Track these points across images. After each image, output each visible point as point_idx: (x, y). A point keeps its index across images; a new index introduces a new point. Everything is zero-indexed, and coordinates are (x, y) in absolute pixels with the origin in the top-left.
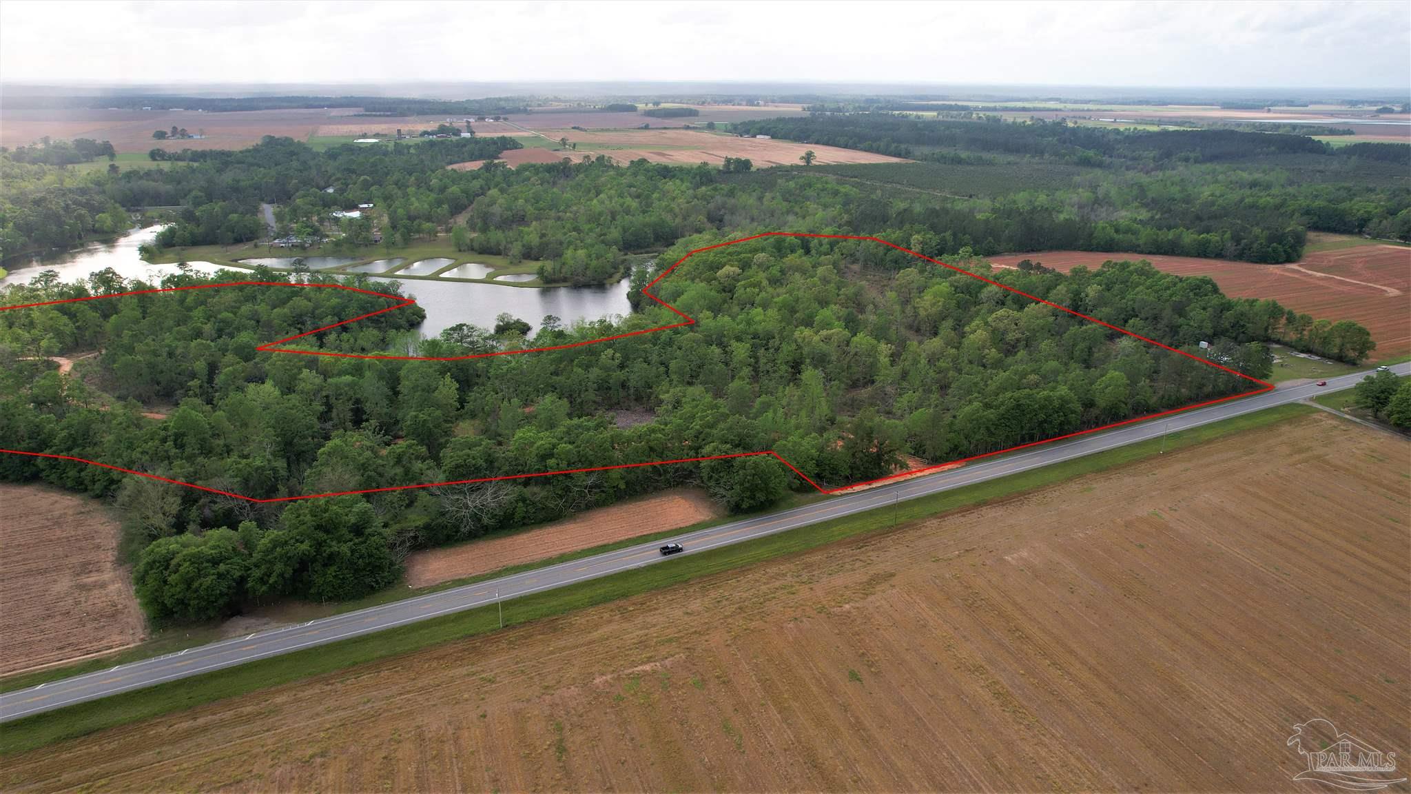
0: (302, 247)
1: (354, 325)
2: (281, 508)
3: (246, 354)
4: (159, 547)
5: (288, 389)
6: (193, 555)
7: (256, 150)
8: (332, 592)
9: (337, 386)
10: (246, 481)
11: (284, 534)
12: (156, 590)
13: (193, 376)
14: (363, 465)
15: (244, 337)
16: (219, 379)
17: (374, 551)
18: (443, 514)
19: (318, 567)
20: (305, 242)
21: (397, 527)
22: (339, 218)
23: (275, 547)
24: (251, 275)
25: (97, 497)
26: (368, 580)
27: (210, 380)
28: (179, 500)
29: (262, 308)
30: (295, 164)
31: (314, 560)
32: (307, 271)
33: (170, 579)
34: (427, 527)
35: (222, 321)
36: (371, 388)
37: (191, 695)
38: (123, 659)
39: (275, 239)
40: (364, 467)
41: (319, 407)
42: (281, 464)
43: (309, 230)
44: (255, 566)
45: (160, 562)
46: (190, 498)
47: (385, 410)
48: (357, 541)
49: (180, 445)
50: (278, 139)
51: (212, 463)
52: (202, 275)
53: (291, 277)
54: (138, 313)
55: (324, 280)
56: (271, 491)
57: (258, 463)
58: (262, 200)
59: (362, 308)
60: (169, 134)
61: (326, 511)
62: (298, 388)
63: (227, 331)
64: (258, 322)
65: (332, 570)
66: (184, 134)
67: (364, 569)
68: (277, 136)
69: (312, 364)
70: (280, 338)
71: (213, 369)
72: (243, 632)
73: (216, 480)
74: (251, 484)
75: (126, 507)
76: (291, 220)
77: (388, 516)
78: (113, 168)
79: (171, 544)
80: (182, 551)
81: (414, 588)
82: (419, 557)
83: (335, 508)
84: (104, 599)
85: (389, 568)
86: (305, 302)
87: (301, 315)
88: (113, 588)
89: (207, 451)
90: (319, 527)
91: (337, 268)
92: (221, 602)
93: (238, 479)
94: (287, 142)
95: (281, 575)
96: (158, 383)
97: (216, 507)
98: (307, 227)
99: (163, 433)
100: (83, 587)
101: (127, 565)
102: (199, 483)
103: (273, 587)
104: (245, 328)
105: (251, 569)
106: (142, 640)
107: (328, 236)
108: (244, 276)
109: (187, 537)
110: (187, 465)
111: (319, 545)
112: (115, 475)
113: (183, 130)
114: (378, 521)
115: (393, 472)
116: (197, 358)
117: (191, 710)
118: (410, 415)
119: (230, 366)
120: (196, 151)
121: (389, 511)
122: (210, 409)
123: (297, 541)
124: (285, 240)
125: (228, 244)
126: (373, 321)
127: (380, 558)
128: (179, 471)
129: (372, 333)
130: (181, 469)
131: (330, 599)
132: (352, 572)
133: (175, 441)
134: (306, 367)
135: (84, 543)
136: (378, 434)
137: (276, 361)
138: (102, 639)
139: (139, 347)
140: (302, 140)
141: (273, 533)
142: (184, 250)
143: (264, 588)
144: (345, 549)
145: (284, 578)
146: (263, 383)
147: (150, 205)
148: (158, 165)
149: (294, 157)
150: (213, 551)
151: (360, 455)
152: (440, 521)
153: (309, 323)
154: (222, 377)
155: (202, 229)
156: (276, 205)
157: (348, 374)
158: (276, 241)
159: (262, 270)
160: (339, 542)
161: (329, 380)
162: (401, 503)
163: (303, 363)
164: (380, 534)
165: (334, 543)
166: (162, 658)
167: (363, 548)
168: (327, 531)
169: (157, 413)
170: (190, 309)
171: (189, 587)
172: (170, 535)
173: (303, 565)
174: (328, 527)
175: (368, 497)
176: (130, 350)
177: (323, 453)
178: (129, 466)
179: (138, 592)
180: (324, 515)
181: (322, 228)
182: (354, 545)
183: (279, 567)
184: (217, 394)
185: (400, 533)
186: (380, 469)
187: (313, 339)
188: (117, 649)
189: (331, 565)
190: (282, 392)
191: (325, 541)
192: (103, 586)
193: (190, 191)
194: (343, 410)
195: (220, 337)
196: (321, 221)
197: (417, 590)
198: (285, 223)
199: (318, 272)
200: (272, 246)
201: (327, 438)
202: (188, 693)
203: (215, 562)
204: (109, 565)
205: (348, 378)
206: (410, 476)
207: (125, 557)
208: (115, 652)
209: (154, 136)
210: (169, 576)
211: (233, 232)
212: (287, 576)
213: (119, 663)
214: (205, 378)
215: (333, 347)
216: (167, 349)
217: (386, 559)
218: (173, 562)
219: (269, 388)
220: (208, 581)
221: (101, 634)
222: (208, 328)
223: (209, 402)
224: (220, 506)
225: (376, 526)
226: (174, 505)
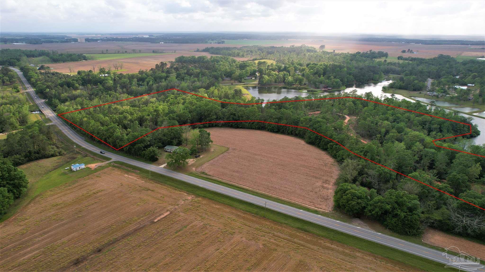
0: (437, 97)
1: (445, 131)
2: (388, 188)
3: (400, 131)
4: (345, 185)
5: (409, 147)
6: (353, 193)
7: (434, 59)
8: (392, 227)
9: (427, 152)
10: (380, 174)
11: (383, 199)
12: (339, 198)
13: (380, 133)
14: (424, 186)
15: (402, 124)
16: (387, 136)
17: (414, 221)
18: (449, 220)
19: (390, 216)
20: (439, 95)
21: (427, 215)
22: (457, 88)
23: (379, 202)
24: (414, 103)
25: (338, 161)
26: (407, 230)
27: (384, 136)
28: (357, 173)
29: (412, 116)
30: (447, 65)
31: (390, 213)
32: (435, 106)
33: (344, 197)
34: (440, 221)
35: (397, 117)
36: (441, 157)
37: (334, 236)
38: (323, 214)
39: (428, 92)
40: (423, 187)
41: (416, 158)
42: (394, 173)
43: (442, 91)
44: (370, 205)
45: (343, 190)
46: (360, 173)
47: (444, 167)
48: (408, 214)
49: (365, 155)
50: (445, 56)
51: (372, 165)
52: (397, 100)
53: (427, 107)
54: (373, 108)
55: (440, 110)
56: (387, 181)
57: (386, 170)
58: (429, 77)
59: (452, 125)
60: (407, 51)
61: (402, 198)
62: (413, 148)
63: (397, 121)
64: (409, 120)
65: (395, 220)
66: (411, 52)
67: (407, 225)
68: (444, 54)
69: (422, 141)
70: (414, 128)
71: (387, 132)
72: (358, 225)
73: (371, 170)
74: (381, 176)
75: (343, 169)
76: (437, 86)
77: (425, 210)
78: (385, 61)
79: (348, 186)
80: (351, 190)
81: (424, 242)
82: (432, 231)
83: (405, 198)
84: (326, 193)
85: (417, 229)
86: (429, 117)
87: (426, 122)
88: (330, 191)
89: (372, 160)
90: (396, 202)
91: (448, 107)
92: (355, 211)
93: (378, 173)
94: (448, 57)
95: (377, 212)
96: (369, 132)
97: (367, 179)
98: (442, 89)
99: (362, 149)
100: (323, 187)
101: (336, 186)
102: (366, 169)
103: (372, 215)
104: (403, 121)
105: (368, 205)
106: (330, 211)
107: (449, 94)
108: (410, 103)
109: (354, 186)
110: (364, 162)
111: (394, 208)
112: (344, 157)
113: (412, 50)
114: (420, 210)
115: (435, 193)
116: (383, 127)
117: (332, 241)
118: (454, 173)
119: (393, 133)
120: (412, 58)
121: (427, 208)
122: (380, 146)
123: (387, 203)
124: (431, 93)
125: (411, 91)
126: (454, 131)
127: (415, 224)
128: (361, 163)
129: (451, 136)
130: (362, 162)
131: (390, 229)
132: (402, 224)
133: (364, 153)
134: (419, 141)
135: (328, 174)
136: (435, 176)
137: (409, 136)
138: (321, 205)
139: (368, 119)
140: (454, 57)
141: (380, 197)
142: (395, 90)
143: (370, 214)
144: (403, 214)
145: (377, 214)
146: (401, 142)
147: (391, 74)
148: (399, 61)
149: (448, 63)
150: (359, 194)
151: (424, 182)
152: (447, 221)
153: (428, 125)
154: (389, 136)
155: (404, 84)
156: (433, 80)
157: (434, 149)
158: (428, 93)
159: (418, 102)
160: (402, 211)
161: (426, 149)
162: (433, 207)
163: (418, 140)
164: (418, 215)
165: (399, 211)
166: (332, 220)
167: (409, 217)
168: (399, 205)
169: (365, 141)
170: (388, 110)
171: (347, 202)
172: (350, 183)
173: (386, 212)
174: (400, 204)
175: (421, 199)
176: (365, 119)
177: (410, 176)
178: (348, 155)
179: (334, 196)
180: (400, 199)
181: (448, 91)
182: (407, 214)
183: (377, 210)
184: (385, 141)
185: (428, 218)
186: (430, 190)
187: (426, 132)
188: (322, 210)
189: (395, 217)
190: (406, 147)
191: (397, 208)
192: (328, 189)
193: (406, 71)
194: (426, 162)
195: (394, 122)
196: (449, 88)
197: (425, 243)
198: (434, 87)
199: (439, 107)
200: (426, 94)
201: (415, 170)
202: (334, 235)
203: (359, 198)
204: (332, 183)
205: (433, 150)
206: (442, 198)
207: (337, 183)
208: (322, 211)
209: (402, 52)
210: (344, 196)
211: (414, 87)
212: (379, 213)
213: (321, 215)
214: (383, 135)
215: (433, 137)
216: (376, 122)
217: (417, 225)
218: (347, 192)
219: (402, 145)
220: (354, 203)
221: (321, 203)
222: (391, 118)
223: (381, 143)
224: (369, 180)
225: (418, 212)
226: (355, 173)
